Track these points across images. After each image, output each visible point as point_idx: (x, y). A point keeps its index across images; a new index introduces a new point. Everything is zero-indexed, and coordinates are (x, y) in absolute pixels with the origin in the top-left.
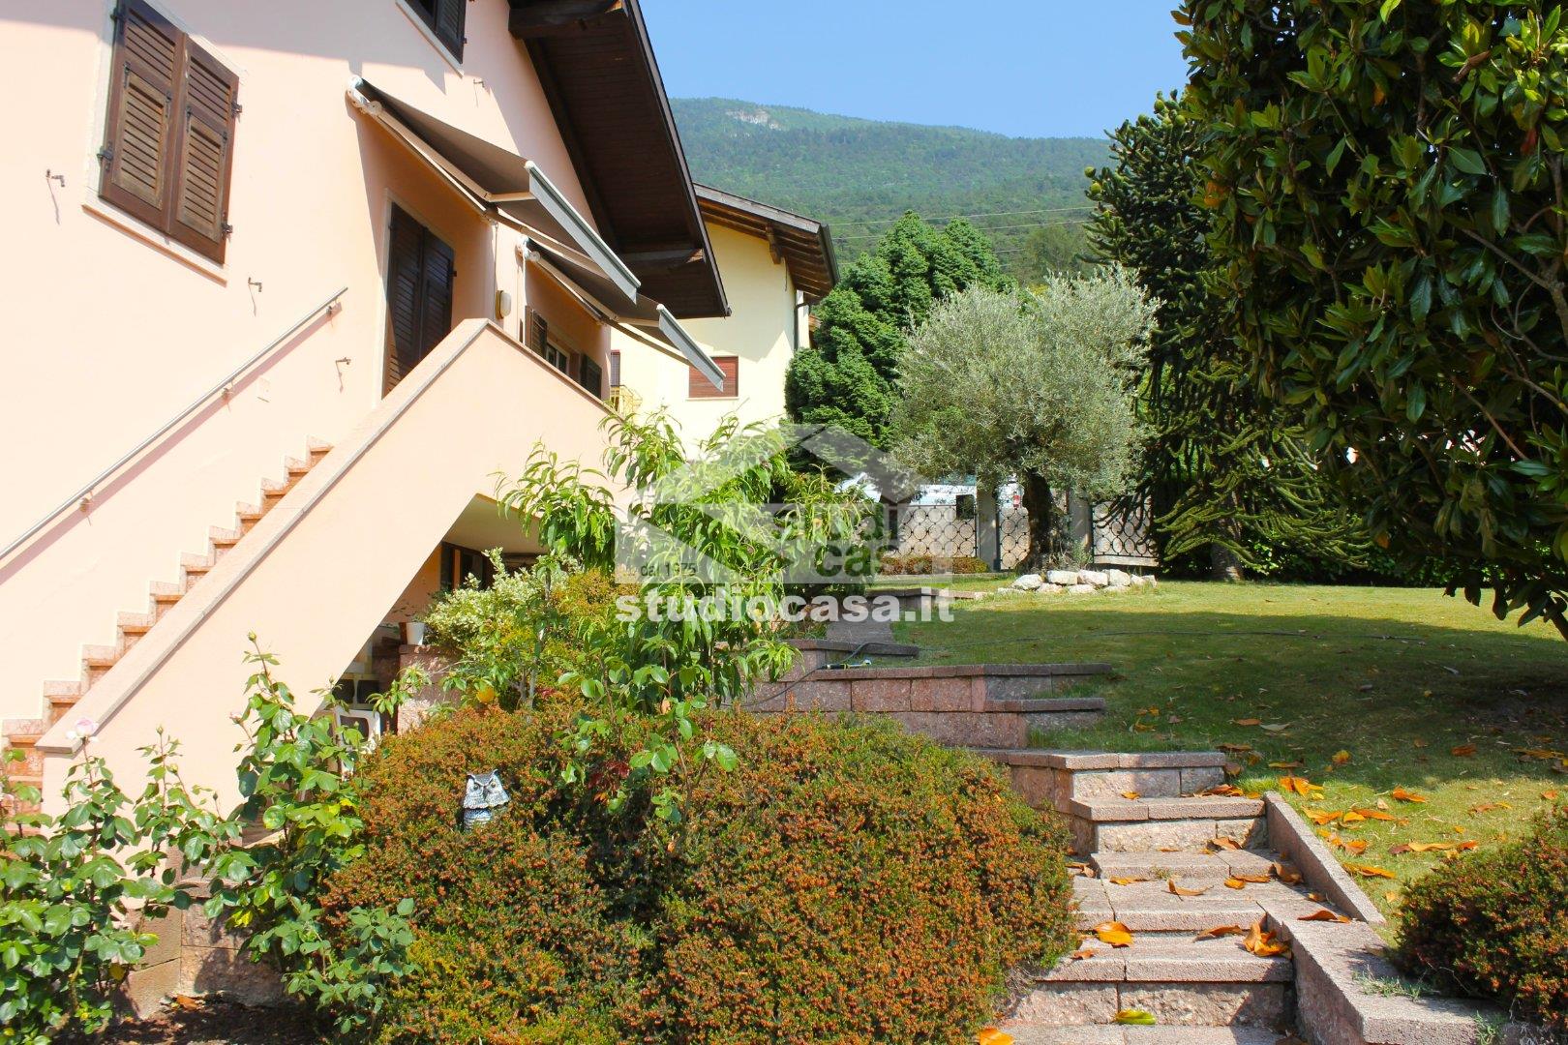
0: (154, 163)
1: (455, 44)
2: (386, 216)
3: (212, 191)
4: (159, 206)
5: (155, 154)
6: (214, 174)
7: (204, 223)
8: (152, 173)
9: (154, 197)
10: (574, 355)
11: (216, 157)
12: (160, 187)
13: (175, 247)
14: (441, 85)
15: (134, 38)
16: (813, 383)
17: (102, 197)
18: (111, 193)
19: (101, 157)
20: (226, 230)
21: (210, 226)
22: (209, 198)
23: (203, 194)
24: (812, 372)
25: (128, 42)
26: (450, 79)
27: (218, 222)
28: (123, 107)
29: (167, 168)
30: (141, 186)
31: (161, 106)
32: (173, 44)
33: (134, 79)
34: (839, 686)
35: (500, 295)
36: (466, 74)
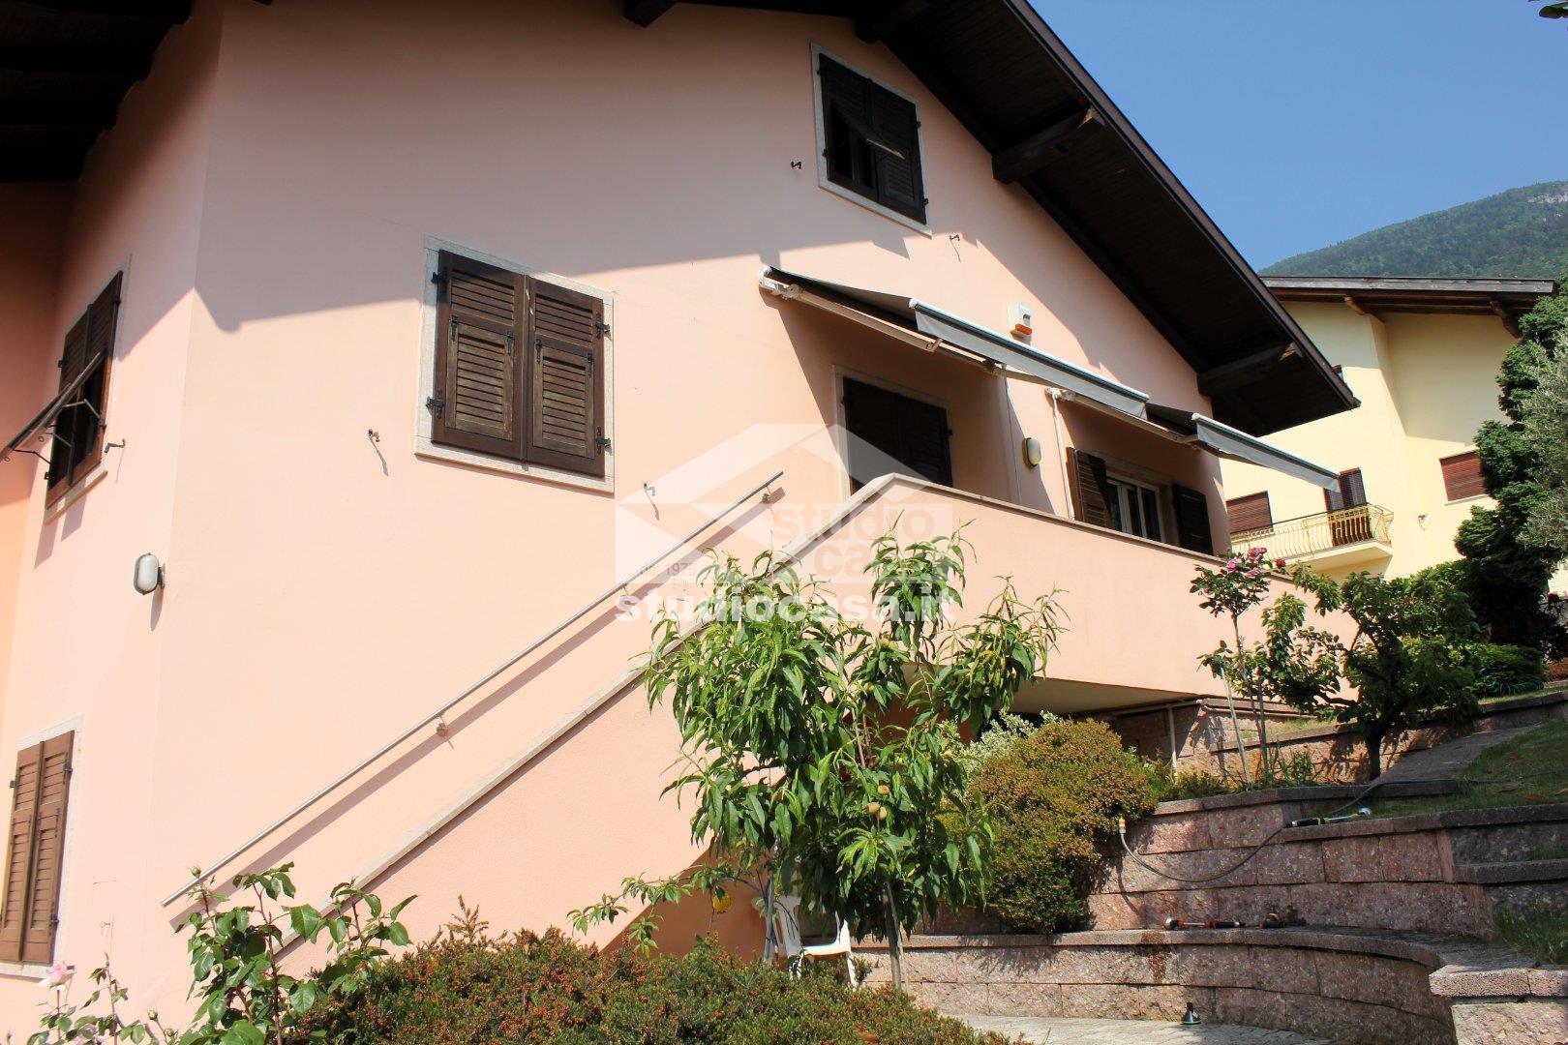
0: (499, 400)
1: (913, 206)
2: (836, 392)
3: (581, 411)
4: (509, 438)
5: (499, 391)
6: (582, 395)
7: (572, 443)
8: (498, 408)
9: (502, 428)
10: (1163, 488)
11: (581, 379)
12: (507, 420)
13: (534, 471)
14: (902, 252)
15: (461, 292)
16: (1501, 459)
17: (436, 442)
18: (444, 436)
19: (431, 404)
20: (602, 444)
21: (582, 445)
22: (577, 418)
23: (568, 416)
24: (1497, 447)
25: (455, 299)
26: (912, 243)
27: (591, 438)
28: (452, 356)
29: (515, 400)
30: (482, 423)
31: (503, 347)
32: (512, 288)
33: (464, 329)
34: (1308, 849)
35: (1026, 444)
36: (936, 232)
